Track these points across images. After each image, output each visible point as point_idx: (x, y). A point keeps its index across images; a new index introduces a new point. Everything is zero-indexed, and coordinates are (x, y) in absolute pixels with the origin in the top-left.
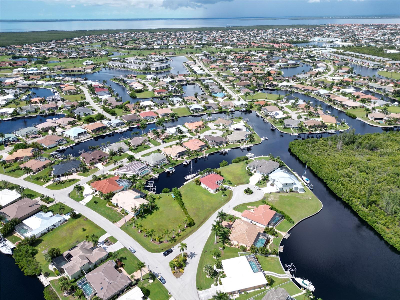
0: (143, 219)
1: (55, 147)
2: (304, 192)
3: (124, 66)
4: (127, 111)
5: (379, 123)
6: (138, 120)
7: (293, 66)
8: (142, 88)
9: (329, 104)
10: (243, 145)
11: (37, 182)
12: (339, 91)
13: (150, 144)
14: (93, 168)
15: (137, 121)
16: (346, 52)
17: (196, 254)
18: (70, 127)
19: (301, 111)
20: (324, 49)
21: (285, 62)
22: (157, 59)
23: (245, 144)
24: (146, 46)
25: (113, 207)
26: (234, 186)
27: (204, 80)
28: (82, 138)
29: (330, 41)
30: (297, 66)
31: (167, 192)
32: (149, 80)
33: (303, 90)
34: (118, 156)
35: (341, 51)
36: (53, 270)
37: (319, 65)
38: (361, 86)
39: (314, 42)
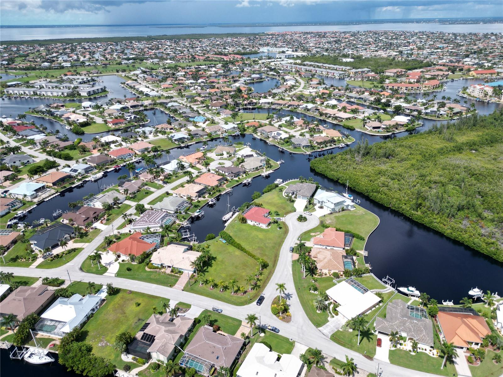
0: (206, 273)
1: (7, 213)
2: (355, 209)
3: (34, 92)
4: (85, 151)
5: (378, 132)
6: (111, 162)
7: (259, 80)
8: (85, 120)
9: (321, 118)
10: (263, 172)
11: (16, 263)
12: (323, 103)
13: (150, 187)
14: (91, 230)
15: (109, 163)
16: (306, 63)
17: (290, 293)
18: (10, 183)
19: (299, 128)
20: (281, 60)
21: (248, 77)
22: (80, 80)
23: (264, 170)
24: (49, 64)
25: (158, 270)
26: (283, 217)
27: (167, 103)
28: (43, 196)
29: (281, 51)
30: (263, 80)
31: (212, 239)
32: (87, 109)
33: (286, 106)
34: (116, 209)
35: (299, 61)
36: (132, 361)
37: (287, 77)
38: (340, 97)
39: (263, 52)
